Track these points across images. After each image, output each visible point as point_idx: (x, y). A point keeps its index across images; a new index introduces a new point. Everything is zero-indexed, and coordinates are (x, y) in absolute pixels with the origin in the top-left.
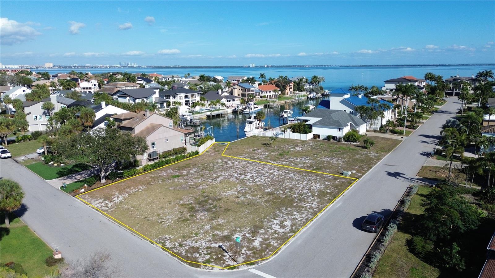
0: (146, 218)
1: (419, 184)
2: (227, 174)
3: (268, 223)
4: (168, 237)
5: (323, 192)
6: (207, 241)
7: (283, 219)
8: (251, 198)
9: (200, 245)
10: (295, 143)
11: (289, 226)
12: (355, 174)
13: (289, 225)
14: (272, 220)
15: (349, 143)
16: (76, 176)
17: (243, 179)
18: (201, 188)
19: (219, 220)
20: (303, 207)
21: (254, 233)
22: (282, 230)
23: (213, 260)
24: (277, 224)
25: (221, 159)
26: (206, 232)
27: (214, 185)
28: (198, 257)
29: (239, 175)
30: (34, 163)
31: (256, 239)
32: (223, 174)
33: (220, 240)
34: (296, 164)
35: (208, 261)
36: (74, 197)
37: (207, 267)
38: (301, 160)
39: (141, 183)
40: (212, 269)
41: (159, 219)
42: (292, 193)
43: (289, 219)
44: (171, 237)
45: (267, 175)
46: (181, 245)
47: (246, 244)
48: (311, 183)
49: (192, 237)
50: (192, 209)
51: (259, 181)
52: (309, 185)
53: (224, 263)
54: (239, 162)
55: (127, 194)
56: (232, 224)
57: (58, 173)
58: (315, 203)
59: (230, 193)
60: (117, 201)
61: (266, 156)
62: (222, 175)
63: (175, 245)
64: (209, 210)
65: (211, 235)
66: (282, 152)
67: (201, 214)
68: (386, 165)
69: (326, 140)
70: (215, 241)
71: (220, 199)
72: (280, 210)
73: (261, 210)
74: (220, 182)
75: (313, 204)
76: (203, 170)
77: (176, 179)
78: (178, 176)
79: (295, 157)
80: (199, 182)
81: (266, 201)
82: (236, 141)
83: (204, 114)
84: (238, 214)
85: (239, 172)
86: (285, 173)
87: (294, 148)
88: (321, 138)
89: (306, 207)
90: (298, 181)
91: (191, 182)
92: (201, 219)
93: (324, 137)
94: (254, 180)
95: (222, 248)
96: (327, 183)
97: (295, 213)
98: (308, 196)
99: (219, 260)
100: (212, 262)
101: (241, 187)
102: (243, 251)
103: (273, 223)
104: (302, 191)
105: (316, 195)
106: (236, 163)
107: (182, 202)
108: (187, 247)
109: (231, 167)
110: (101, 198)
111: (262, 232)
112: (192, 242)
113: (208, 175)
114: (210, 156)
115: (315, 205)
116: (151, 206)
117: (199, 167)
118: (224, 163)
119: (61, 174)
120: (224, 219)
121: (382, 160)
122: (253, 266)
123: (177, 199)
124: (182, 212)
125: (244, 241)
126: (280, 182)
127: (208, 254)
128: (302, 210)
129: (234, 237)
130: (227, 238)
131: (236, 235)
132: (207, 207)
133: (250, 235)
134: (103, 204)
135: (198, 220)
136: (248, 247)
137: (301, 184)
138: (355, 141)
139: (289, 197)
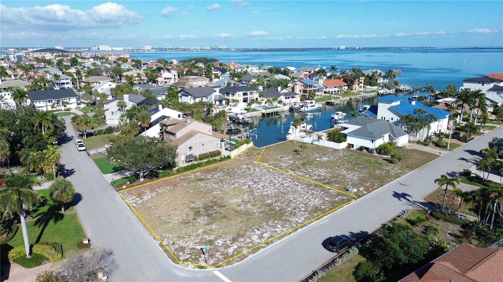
0: (160, 217)
1: (417, 208)
2: (243, 182)
3: (251, 232)
4: (167, 236)
5: (317, 208)
6: (194, 243)
7: (265, 230)
8: (250, 207)
9: (188, 246)
10: (325, 152)
11: (266, 238)
12: (361, 191)
13: (267, 236)
14: (256, 230)
15: (380, 155)
16: (126, 172)
17: (254, 188)
18: (215, 193)
19: (213, 225)
20: (289, 221)
21: (234, 240)
22: (259, 241)
23: (190, 260)
24: (258, 234)
25: (247, 165)
26: (198, 235)
27: (227, 191)
28: (181, 256)
29: (253, 184)
30: (100, 157)
31: (232, 246)
32: (240, 181)
33: (204, 244)
34: (311, 176)
35: (187, 260)
36: (116, 192)
37: (184, 265)
38: (319, 172)
39: (170, 184)
40: (187, 267)
41: (169, 219)
42: (288, 207)
43: (270, 231)
44: (170, 236)
45: (277, 185)
46: (173, 244)
47: (223, 250)
48: (312, 198)
49: (185, 238)
50: (197, 213)
51: (267, 191)
52: (309, 199)
53: (197, 263)
54: (261, 169)
55: (155, 194)
56: (221, 230)
57: (114, 169)
58: (302, 218)
59: (235, 201)
60: (145, 199)
61: (289, 165)
62: (238, 182)
63: (169, 243)
64: (209, 215)
65: (200, 238)
66: (307, 161)
67: (202, 218)
68: (401, 184)
69: (359, 150)
70: (200, 243)
71: (224, 206)
72: (267, 222)
73: (252, 220)
74: (234, 189)
75: (300, 219)
76: (226, 175)
77: (199, 182)
78: (203, 180)
79: (316, 167)
80: (217, 187)
81: (261, 212)
82: (272, 145)
83: (259, 112)
84: (231, 222)
85: (255, 180)
86: (295, 185)
87: (321, 157)
88: (355, 148)
89: (292, 221)
90: (301, 194)
91: (210, 186)
92: (199, 223)
93: (358, 147)
94: (264, 189)
95: (203, 251)
96: (327, 199)
97: (279, 226)
98: (300, 210)
99: (196, 260)
100: (189, 261)
101: (247, 196)
102: (217, 255)
103: (255, 233)
104: (298, 205)
105: (309, 210)
106: (258, 170)
107: (193, 205)
108: (177, 246)
109: (250, 175)
110: (135, 195)
111: (241, 240)
112: (183, 242)
113: (227, 181)
114: (239, 161)
115: (301, 220)
116: (168, 207)
117: (224, 171)
118: (247, 169)
119: (116, 170)
120: (217, 225)
121: (400, 178)
122: (219, 269)
123: (191, 202)
124: (188, 215)
125: (222, 247)
126: (284, 193)
127: (190, 254)
128: (286, 224)
129: (217, 242)
130: (211, 242)
131: (219, 241)
132: (210, 212)
133: (230, 242)
134: (134, 201)
135: (196, 224)
136: (223, 252)
137: (302, 198)
138: (386, 154)
139: (283, 210)
